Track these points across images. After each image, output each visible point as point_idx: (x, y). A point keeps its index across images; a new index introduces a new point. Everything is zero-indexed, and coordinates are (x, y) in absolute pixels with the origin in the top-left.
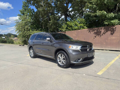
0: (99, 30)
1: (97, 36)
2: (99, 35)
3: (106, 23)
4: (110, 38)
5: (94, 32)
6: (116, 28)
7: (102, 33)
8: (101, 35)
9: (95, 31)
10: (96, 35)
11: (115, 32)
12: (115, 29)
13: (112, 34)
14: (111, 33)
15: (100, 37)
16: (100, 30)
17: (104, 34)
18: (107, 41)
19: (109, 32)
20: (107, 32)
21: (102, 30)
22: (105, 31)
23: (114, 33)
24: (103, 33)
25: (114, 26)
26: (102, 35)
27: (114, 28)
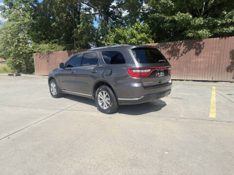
0: (176, 47)
1: (173, 58)
2: (176, 56)
3: (190, 35)
4: (194, 60)
5: (167, 50)
6: (204, 43)
7: (181, 52)
8: (180, 55)
9: (170, 49)
10: (170, 57)
11: (203, 51)
12: (202, 46)
13: (197, 54)
14: (196, 52)
15: (177, 59)
16: (178, 47)
17: (184, 54)
18: (189, 65)
19: (193, 51)
20: (189, 50)
21: (182, 46)
22: (187, 49)
23: (200, 52)
24: (183, 52)
25: (202, 41)
26: (182, 55)
27: (201, 43)
